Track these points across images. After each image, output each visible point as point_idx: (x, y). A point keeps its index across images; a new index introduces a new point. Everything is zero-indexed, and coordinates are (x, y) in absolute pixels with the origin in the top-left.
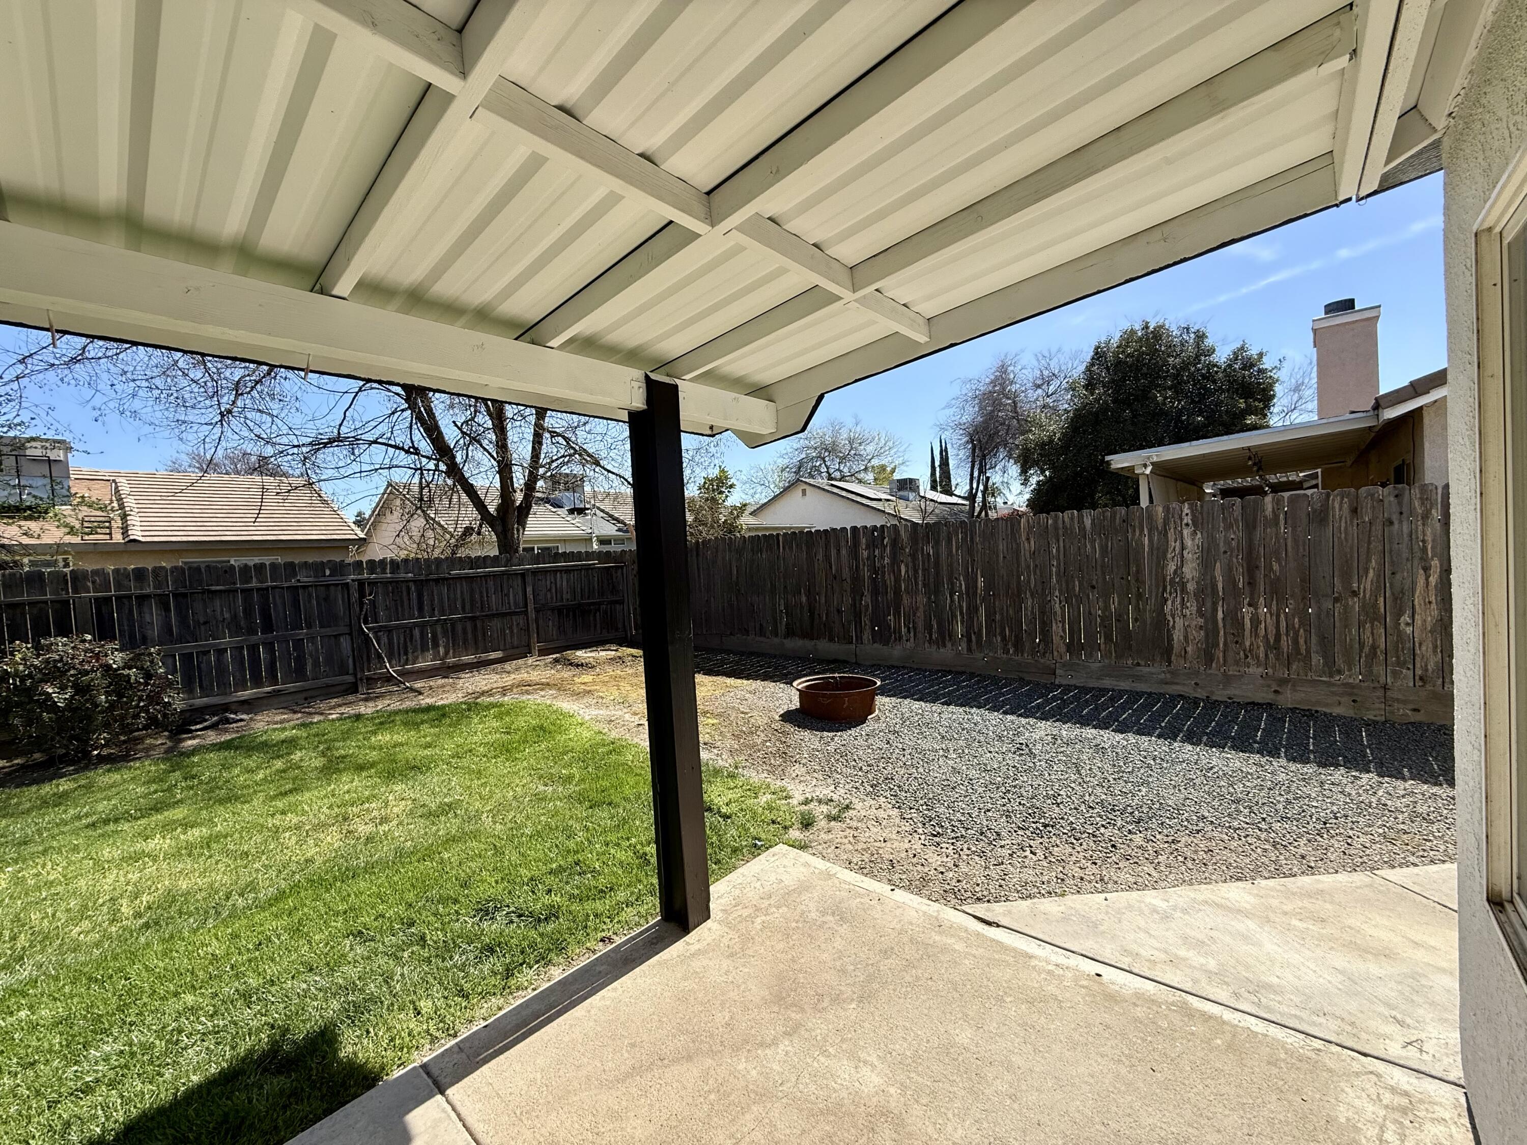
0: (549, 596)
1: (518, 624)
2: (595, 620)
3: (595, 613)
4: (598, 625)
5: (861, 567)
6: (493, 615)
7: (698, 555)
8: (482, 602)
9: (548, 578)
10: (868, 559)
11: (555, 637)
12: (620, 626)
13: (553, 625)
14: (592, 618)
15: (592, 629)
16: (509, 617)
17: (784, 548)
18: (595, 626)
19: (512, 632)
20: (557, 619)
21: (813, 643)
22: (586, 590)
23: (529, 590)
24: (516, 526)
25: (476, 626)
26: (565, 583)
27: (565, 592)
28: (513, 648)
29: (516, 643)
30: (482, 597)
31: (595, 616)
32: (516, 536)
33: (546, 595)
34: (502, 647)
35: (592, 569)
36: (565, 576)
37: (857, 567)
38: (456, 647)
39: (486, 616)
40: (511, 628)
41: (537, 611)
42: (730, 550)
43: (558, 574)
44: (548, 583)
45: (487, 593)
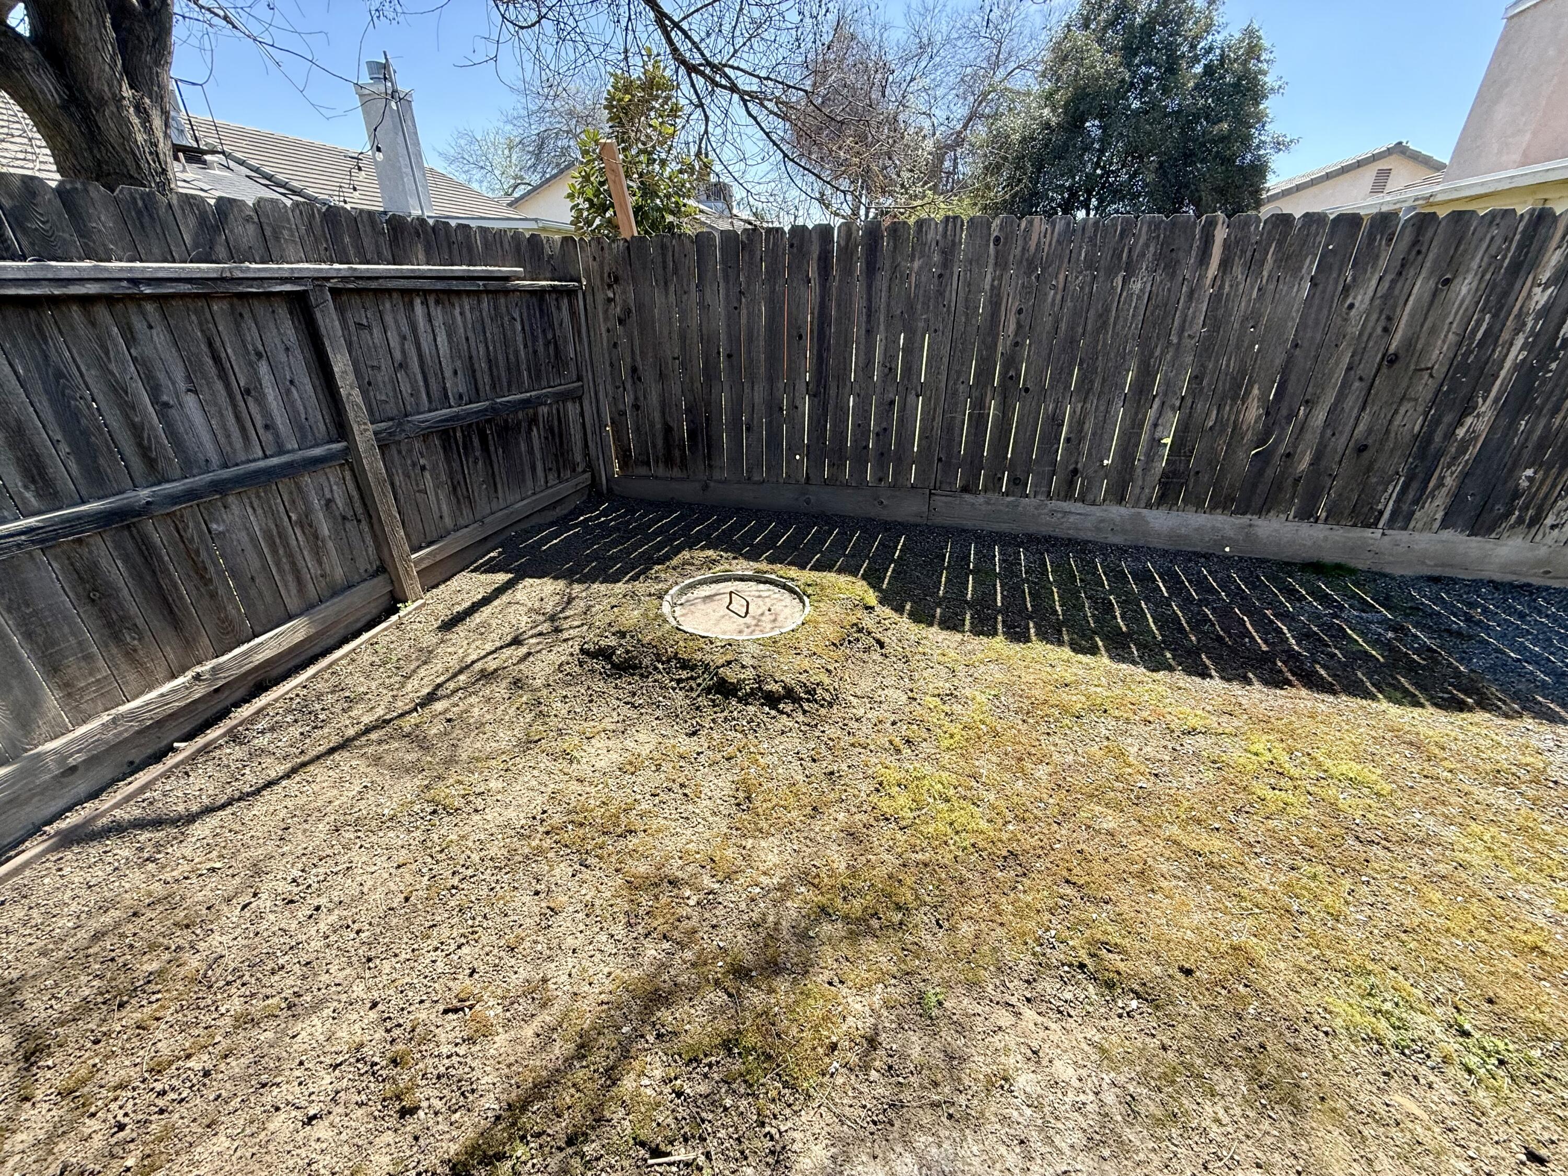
0: (406, 388)
1: (329, 503)
2: (531, 451)
3: (530, 430)
4: (539, 466)
5: (1505, 336)
6: (220, 488)
7: (871, 269)
8: (137, 430)
9: (389, 319)
10: (1540, 315)
11: (448, 521)
12: (578, 458)
13: (436, 487)
14: (523, 447)
15: (529, 475)
16: (285, 486)
17: (1225, 264)
18: (533, 468)
19: (315, 537)
20: (442, 465)
21: (1244, 520)
22: (501, 358)
23: (341, 364)
24: (127, 92)
25: (146, 550)
26: (442, 339)
27: (448, 373)
28: (336, 592)
29: (339, 574)
30: (127, 407)
31: (529, 439)
32: (140, 138)
33: (395, 383)
34: (293, 603)
35: (507, 292)
36: (438, 313)
37: (1491, 336)
38: (72, 666)
39: (190, 495)
40: (306, 523)
41: (384, 444)
42: (1001, 263)
43: (418, 302)
44: (394, 342)
45: (155, 392)
